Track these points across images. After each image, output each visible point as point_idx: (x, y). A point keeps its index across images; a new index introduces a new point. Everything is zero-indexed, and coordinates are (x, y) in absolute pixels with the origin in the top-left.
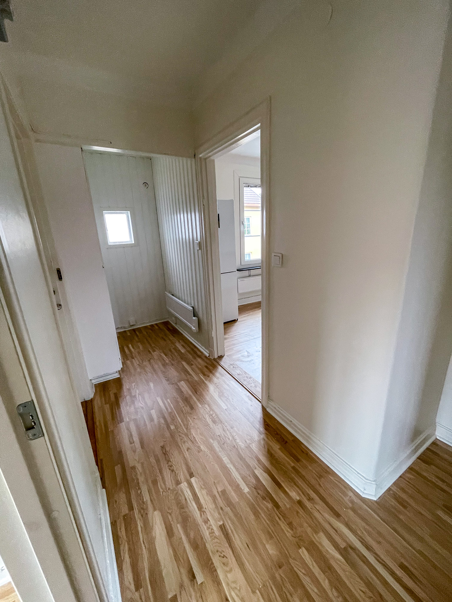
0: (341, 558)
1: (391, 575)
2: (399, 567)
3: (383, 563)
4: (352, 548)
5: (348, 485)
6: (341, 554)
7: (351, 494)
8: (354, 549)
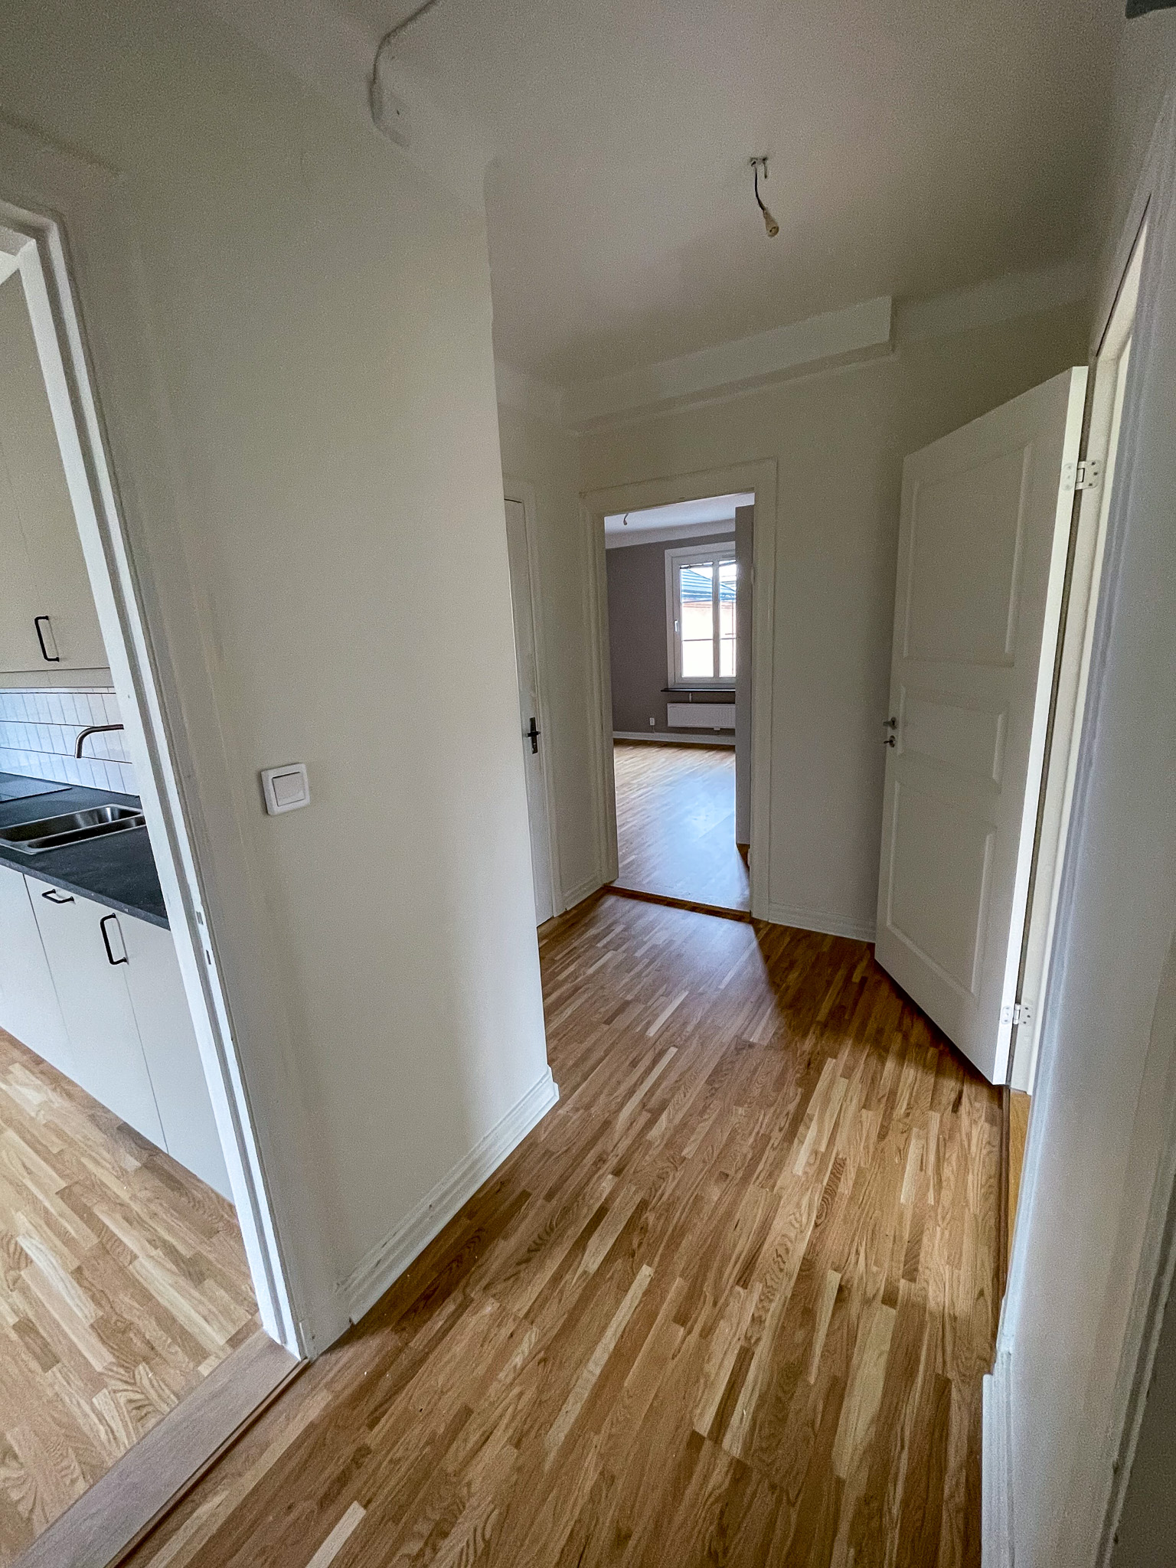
0: (664, 1114)
1: (649, 1073)
2: (635, 1068)
3: (640, 1079)
4: (644, 1106)
6: (659, 1115)
8: (643, 1104)
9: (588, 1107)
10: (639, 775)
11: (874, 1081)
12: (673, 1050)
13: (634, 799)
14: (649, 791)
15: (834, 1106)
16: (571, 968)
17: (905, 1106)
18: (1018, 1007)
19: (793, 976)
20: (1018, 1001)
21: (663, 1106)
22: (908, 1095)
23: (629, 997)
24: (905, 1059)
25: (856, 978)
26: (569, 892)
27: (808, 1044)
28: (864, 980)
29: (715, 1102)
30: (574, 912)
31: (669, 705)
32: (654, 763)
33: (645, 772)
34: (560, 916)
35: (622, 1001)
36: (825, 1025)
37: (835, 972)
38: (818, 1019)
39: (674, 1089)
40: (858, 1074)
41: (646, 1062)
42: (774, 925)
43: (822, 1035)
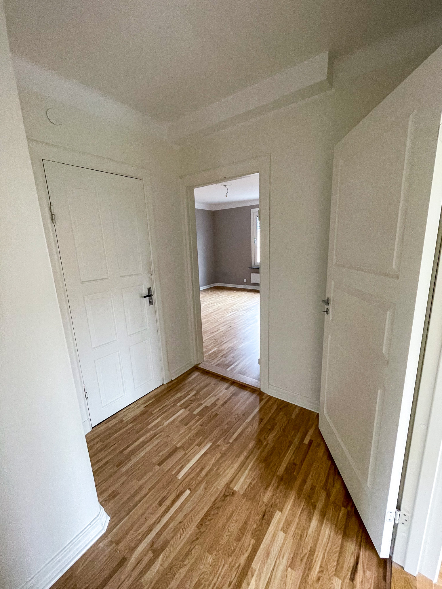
0: (161, 555)
1: (167, 513)
2: (160, 506)
3: (159, 518)
4: (152, 545)
5: (91, 548)
6: (158, 556)
7: (102, 544)
8: (153, 543)
9: (118, 543)
10: (234, 305)
11: (300, 537)
12: (188, 492)
13: (227, 317)
14: (235, 313)
15: (271, 562)
16: (158, 420)
17: (318, 569)
18: (398, 513)
19: (272, 436)
20: (398, 508)
21: (163, 548)
22: (322, 555)
23: (178, 446)
24: (324, 516)
25: (306, 441)
26: (174, 371)
27: (267, 496)
28: (311, 442)
29: (197, 547)
30: (176, 381)
31: (252, 274)
32: (242, 299)
33: (236, 304)
34: (167, 384)
35: (174, 447)
36: (281, 479)
37: (295, 435)
38: (278, 474)
39: (176, 530)
40: (293, 528)
41: (168, 502)
42: (271, 397)
43: (278, 487)
